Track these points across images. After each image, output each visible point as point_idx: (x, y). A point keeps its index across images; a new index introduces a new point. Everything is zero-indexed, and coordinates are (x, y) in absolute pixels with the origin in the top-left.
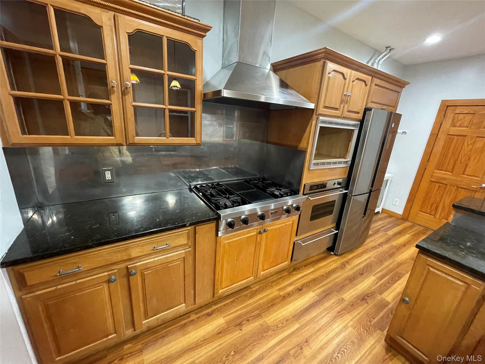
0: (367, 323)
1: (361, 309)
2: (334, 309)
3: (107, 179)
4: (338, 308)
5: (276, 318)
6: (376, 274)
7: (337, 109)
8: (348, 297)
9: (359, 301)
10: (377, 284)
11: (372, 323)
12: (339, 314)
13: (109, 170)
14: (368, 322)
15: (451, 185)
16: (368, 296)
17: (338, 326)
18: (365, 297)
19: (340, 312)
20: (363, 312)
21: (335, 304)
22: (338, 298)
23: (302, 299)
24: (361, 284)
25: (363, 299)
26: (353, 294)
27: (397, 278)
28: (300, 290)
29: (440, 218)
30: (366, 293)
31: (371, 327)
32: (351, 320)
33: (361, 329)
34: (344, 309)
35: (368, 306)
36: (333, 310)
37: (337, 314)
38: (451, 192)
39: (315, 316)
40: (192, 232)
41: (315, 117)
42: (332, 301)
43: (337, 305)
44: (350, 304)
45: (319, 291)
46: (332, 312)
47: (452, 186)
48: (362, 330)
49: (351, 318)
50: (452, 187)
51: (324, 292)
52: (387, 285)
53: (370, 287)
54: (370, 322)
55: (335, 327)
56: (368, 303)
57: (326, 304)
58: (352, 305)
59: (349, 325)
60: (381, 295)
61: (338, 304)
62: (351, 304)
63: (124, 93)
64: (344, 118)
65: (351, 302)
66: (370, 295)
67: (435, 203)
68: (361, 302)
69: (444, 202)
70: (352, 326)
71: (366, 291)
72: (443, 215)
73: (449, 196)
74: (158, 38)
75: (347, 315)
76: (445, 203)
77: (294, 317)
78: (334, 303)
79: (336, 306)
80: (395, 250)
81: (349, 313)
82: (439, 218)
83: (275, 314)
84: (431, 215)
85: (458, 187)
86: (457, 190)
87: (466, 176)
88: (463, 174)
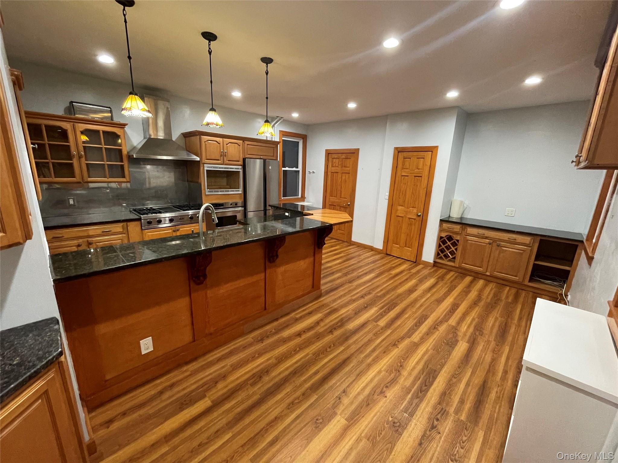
3: (71, 204)
7: (218, 160)
13: (71, 198)
40: (125, 226)
41: (201, 165)
63: (80, 157)
64: (226, 164)
74: (97, 132)
85: (340, 207)
86: (340, 208)
87: (342, 199)
88: (341, 198)
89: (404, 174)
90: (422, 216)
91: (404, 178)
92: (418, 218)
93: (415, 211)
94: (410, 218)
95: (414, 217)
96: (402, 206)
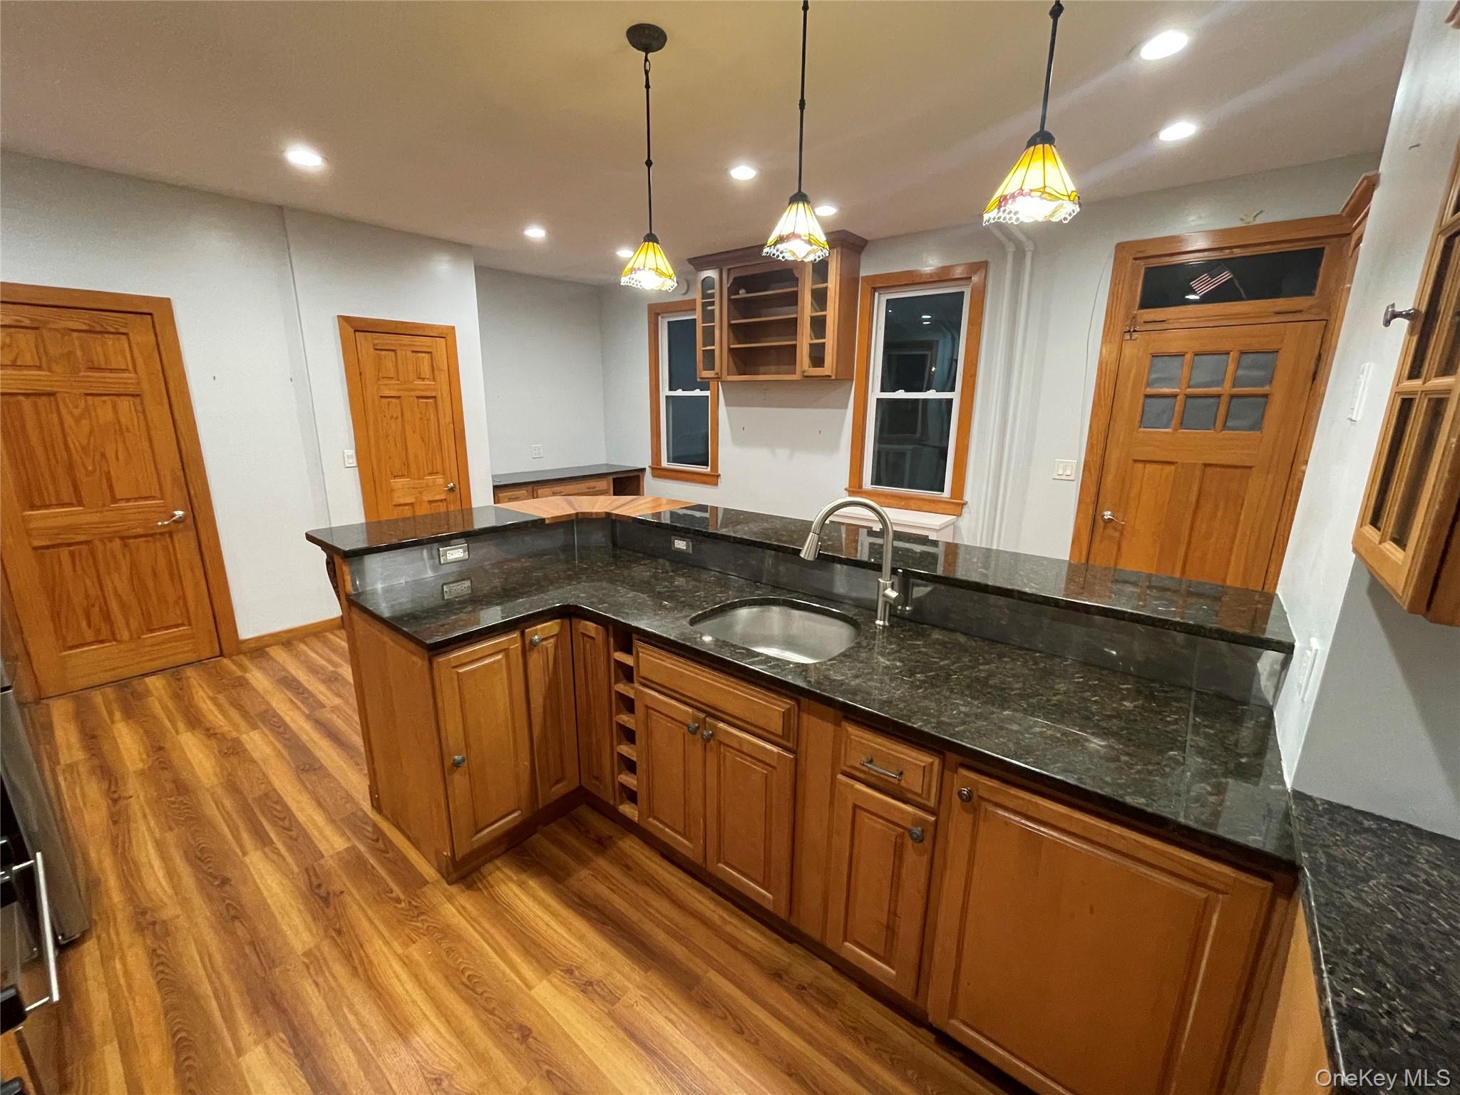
0: (402, 909)
1: (354, 912)
2: (339, 985)
4: (339, 969)
6: (242, 847)
8: (306, 936)
9: (331, 912)
10: (279, 854)
11: (402, 897)
12: (360, 970)
14: (399, 906)
15: (102, 540)
16: (319, 886)
17: (400, 980)
18: (318, 895)
19: (355, 969)
20: (370, 913)
21: (320, 980)
22: (301, 967)
24: (265, 893)
25: (326, 900)
26: (297, 920)
27: (278, 808)
29: (135, 636)
30: (304, 888)
31: (414, 904)
32: (387, 943)
33: (418, 927)
34: (348, 957)
35: (351, 894)
36: (342, 989)
37: (359, 976)
38: (114, 557)
39: (354, 1049)
42: (309, 988)
43: (327, 974)
44: (333, 938)
46: (348, 992)
47: (108, 543)
48: (419, 924)
49: (378, 943)
50: (109, 545)
52: (294, 834)
53: (287, 873)
54: (398, 901)
55: (399, 989)
56: (342, 892)
58: (339, 932)
59: (400, 951)
60: (323, 856)
61: (322, 972)
62: (334, 934)
65: (326, 931)
66: (313, 879)
67: (93, 606)
68: (332, 907)
69: (115, 589)
70: (405, 945)
71: (298, 888)
72: (134, 626)
73: (118, 569)
75: (370, 951)
76: (120, 591)
78: (317, 984)
79: (330, 978)
80: (166, 775)
81: (361, 946)
82: (131, 638)
84: (102, 642)
85: (122, 538)
86: (126, 546)
87: (123, 504)
88: (115, 500)
89: (387, 393)
90: (457, 486)
91: (389, 404)
92: (451, 497)
93: (440, 480)
94: (430, 502)
95: (442, 497)
96: (402, 476)
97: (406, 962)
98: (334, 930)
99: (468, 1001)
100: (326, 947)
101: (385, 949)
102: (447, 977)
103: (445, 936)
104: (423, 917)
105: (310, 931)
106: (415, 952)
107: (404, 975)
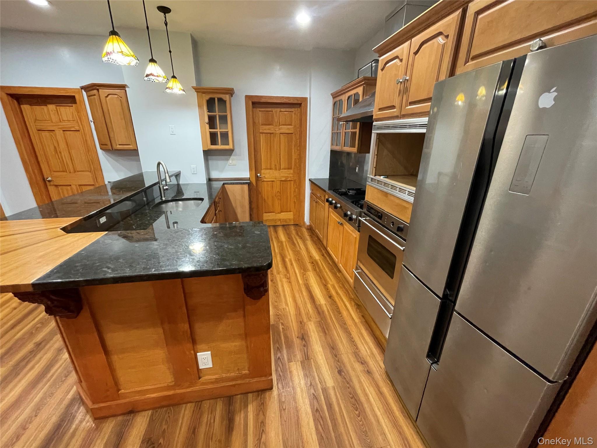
0: (282, 320)
2: (303, 308)
4: (303, 311)
5: (310, 276)
11: (280, 324)
14: (282, 322)
18: (305, 342)
19: (299, 310)
20: (291, 325)
21: (307, 311)
22: (312, 317)
23: (320, 294)
25: (303, 338)
28: (330, 297)
31: (278, 320)
32: (290, 312)
34: (300, 314)
35: (295, 335)
37: (298, 307)
39: (303, 293)
42: (311, 311)
44: (303, 322)
45: (325, 309)
46: (302, 305)
51: (323, 312)
54: (282, 324)
55: (291, 300)
57: (310, 306)
59: (287, 308)
64: (404, 116)
65: (305, 325)
68: (302, 333)
71: (311, 347)
77: (307, 284)
78: (308, 310)
79: (305, 310)
83: (313, 276)
97: (287, 304)
98: (302, 324)
99: (278, 289)
100: (305, 320)
101: (290, 310)
102: (280, 296)
103: (275, 306)
104: (278, 314)
105: (309, 328)
106: (284, 306)
107: (288, 301)
